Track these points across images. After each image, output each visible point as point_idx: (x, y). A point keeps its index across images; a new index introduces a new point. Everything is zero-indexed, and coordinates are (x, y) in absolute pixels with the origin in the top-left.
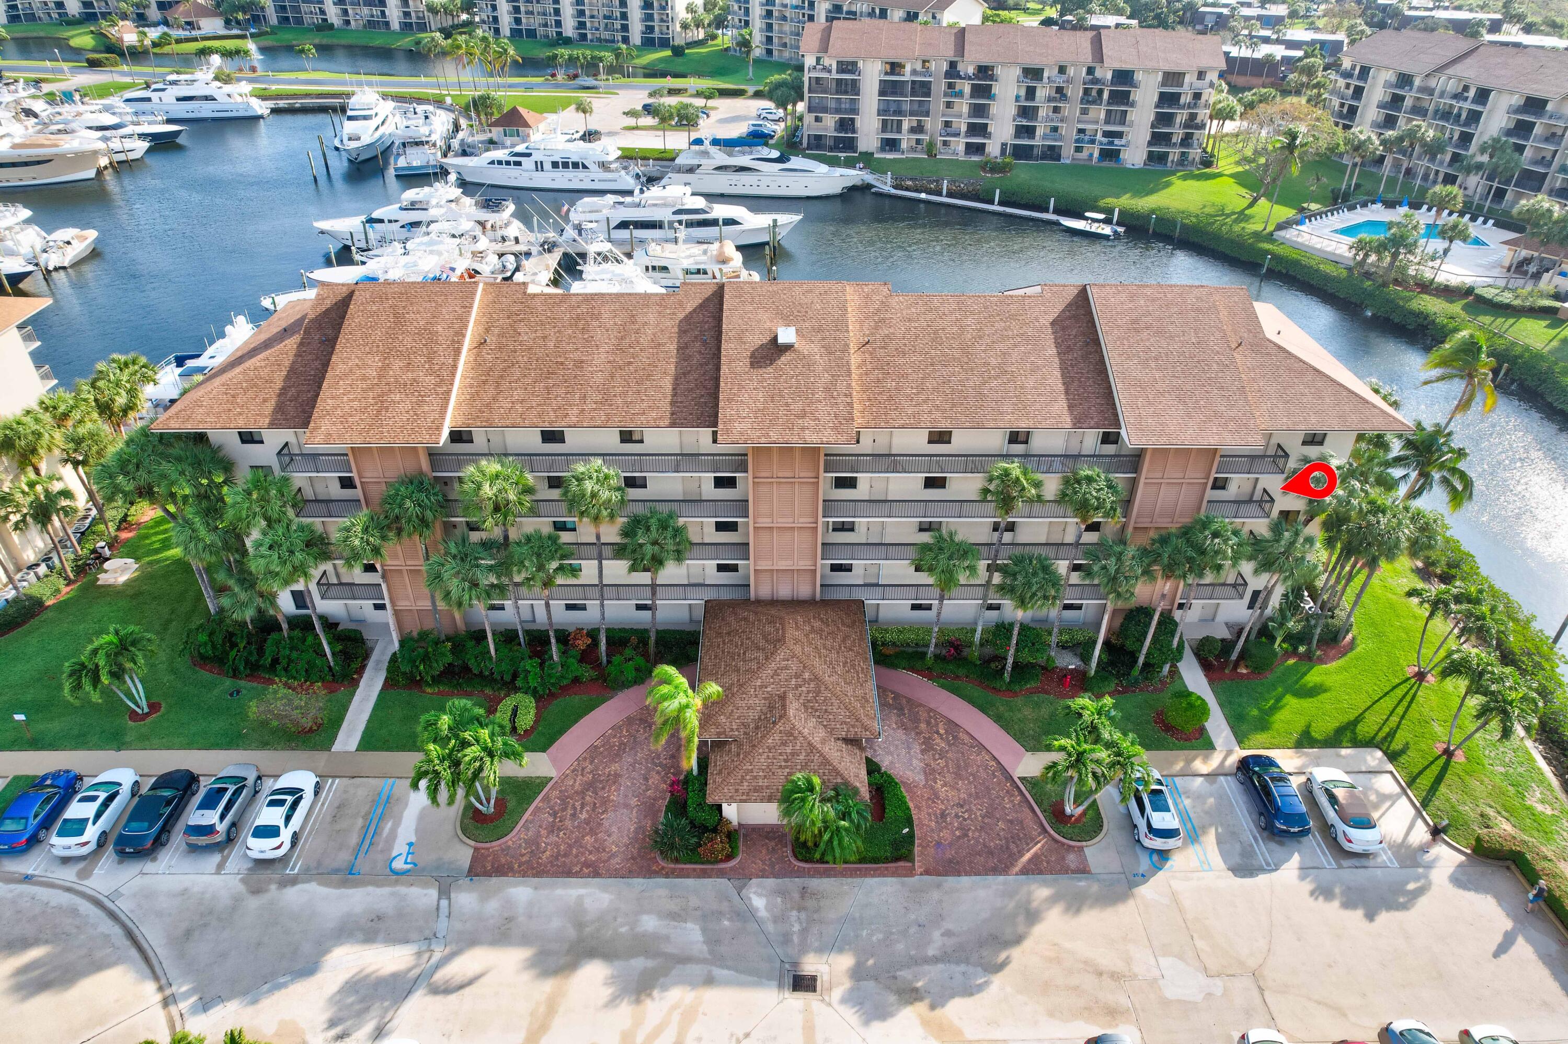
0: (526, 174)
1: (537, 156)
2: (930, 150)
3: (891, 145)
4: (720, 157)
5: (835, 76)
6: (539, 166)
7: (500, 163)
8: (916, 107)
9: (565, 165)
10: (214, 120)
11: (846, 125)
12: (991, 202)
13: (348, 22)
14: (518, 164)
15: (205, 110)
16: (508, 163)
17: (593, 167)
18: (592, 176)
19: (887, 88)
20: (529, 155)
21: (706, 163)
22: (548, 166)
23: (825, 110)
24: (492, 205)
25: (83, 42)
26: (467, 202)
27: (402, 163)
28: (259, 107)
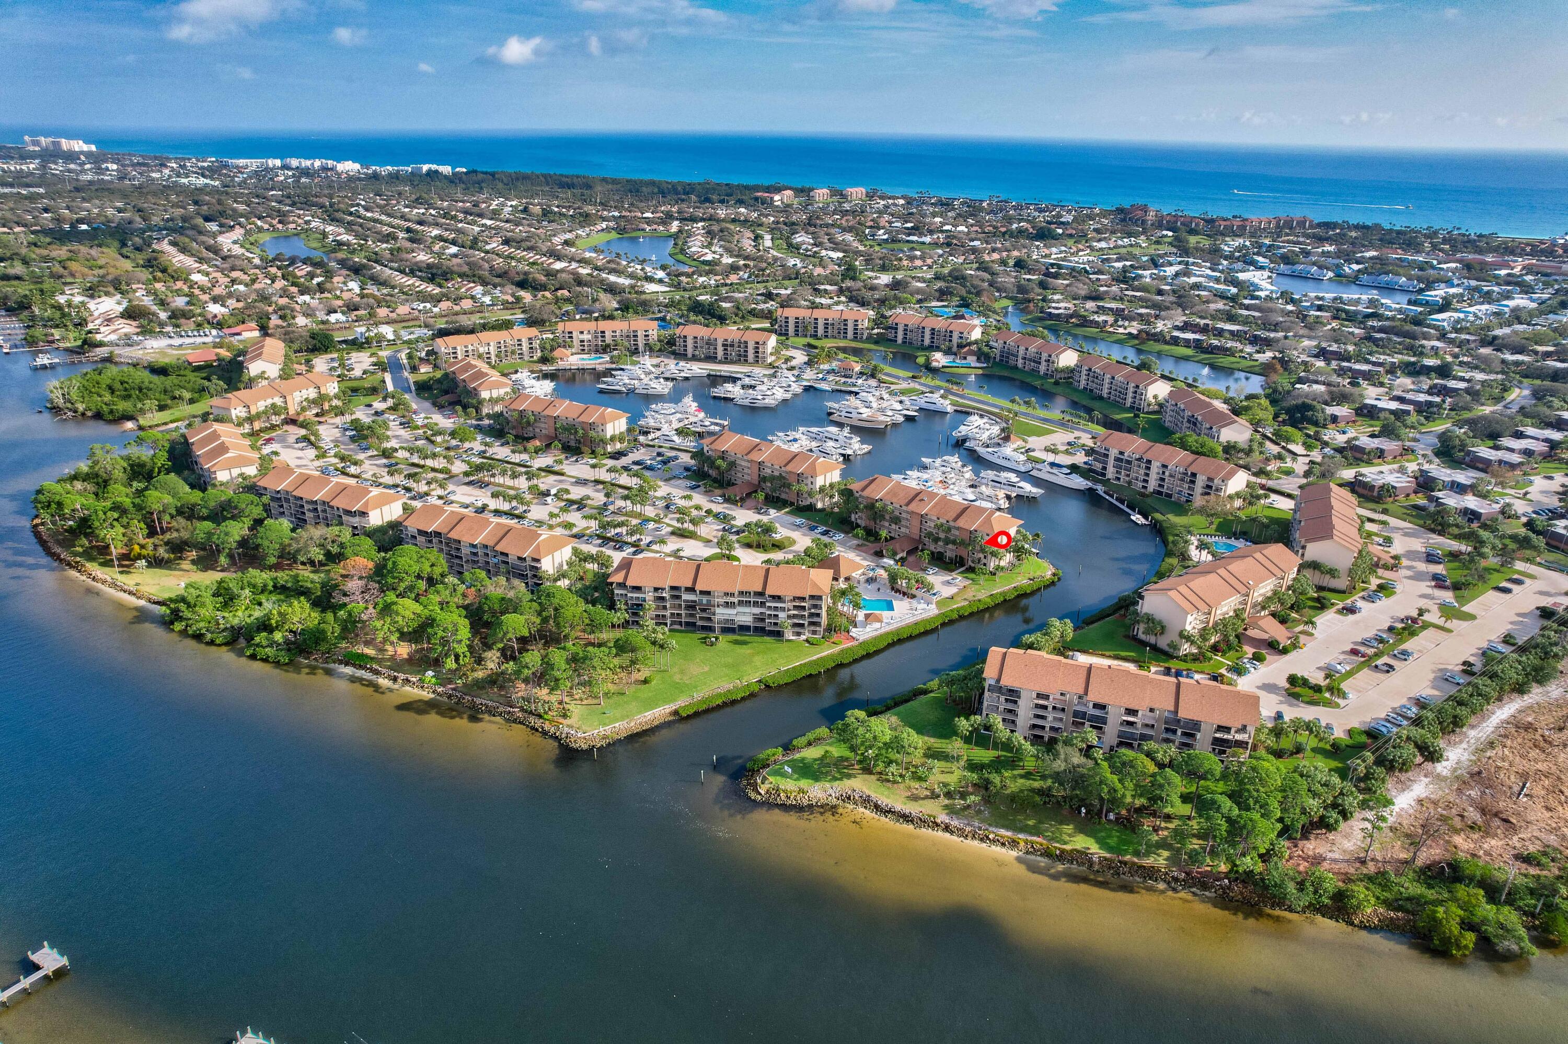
0: (994, 459)
1: (1000, 453)
2: (1130, 483)
3: (1117, 479)
4: (1048, 468)
5: (1102, 451)
6: (999, 457)
7: (989, 452)
9: (1005, 459)
10: (933, 411)
11: (1105, 468)
12: (1124, 504)
14: (994, 454)
15: (932, 407)
16: (991, 453)
17: (1012, 461)
18: (1012, 464)
19: (1117, 459)
20: (998, 451)
21: (1045, 469)
22: (1001, 458)
23: (1099, 462)
24: (963, 466)
25: (921, 360)
26: (960, 463)
27: (967, 444)
28: (950, 409)
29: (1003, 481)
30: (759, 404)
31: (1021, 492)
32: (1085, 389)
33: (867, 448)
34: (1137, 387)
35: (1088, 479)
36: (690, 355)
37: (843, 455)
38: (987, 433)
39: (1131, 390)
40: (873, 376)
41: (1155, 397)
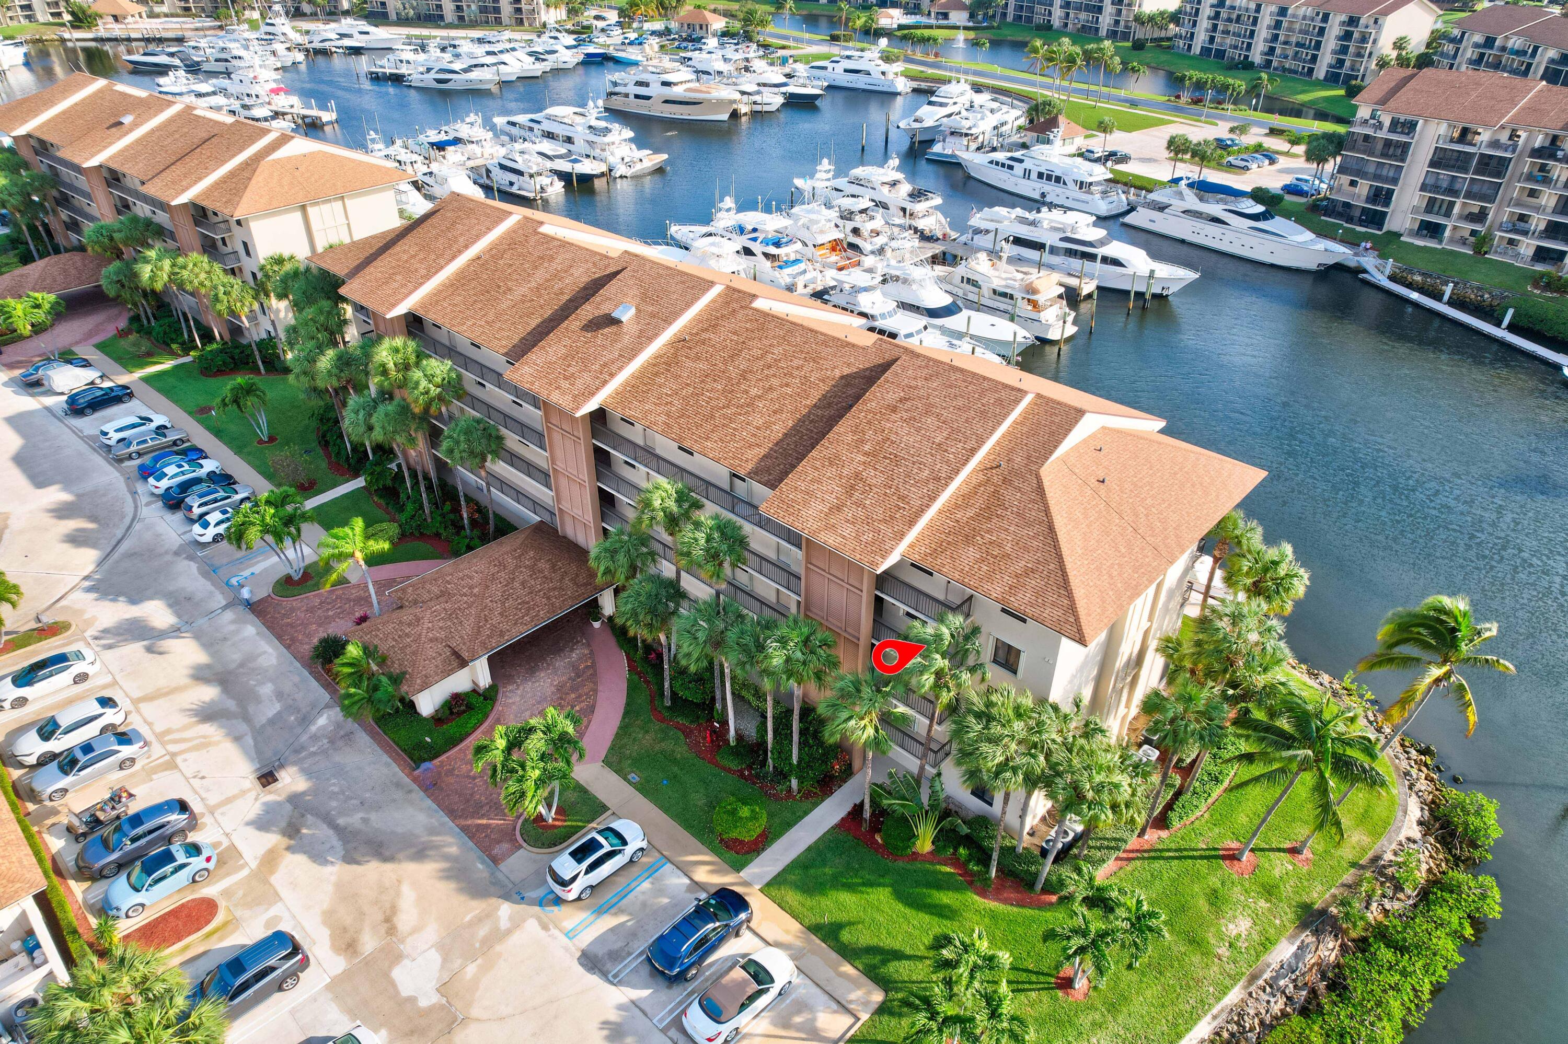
0: (1013, 179)
1: (1028, 164)
2: (1481, 244)
3: (1432, 230)
4: (1191, 201)
5: (1383, 134)
6: (1027, 174)
7: (997, 163)
8: (1476, 188)
9: (1049, 178)
10: (864, 90)
11: (1382, 196)
12: (1498, 324)
13: (1066, 25)
14: (1011, 168)
15: (860, 82)
16: (1003, 165)
17: (1071, 184)
18: (1068, 193)
19: (1440, 160)
20: (1021, 161)
21: (1178, 205)
22: (1034, 175)
23: (1363, 174)
24: (917, 195)
25: (859, 23)
26: (905, 188)
27: (937, 148)
28: (903, 85)
29: (1051, 240)
30: (459, 81)
31: (1114, 278)
32: (1205, 51)
33: (649, 160)
34: (1353, 21)
35: (1323, 232)
36: (393, 17)
37: (565, 177)
38: (993, 120)
39: (1334, 29)
40: (748, 37)
41: (1399, 45)
